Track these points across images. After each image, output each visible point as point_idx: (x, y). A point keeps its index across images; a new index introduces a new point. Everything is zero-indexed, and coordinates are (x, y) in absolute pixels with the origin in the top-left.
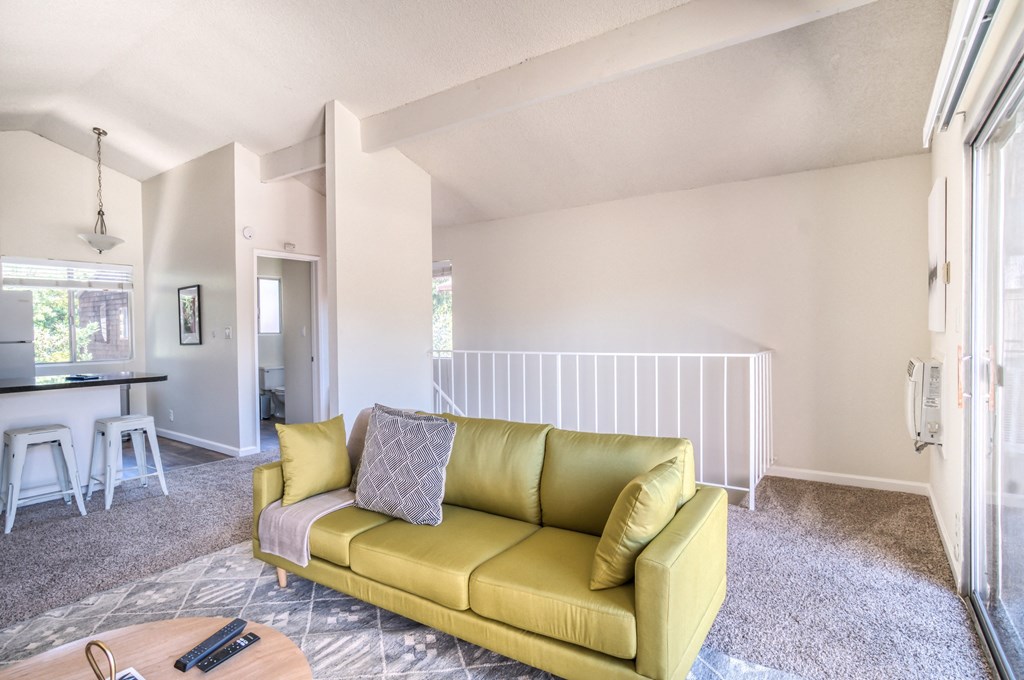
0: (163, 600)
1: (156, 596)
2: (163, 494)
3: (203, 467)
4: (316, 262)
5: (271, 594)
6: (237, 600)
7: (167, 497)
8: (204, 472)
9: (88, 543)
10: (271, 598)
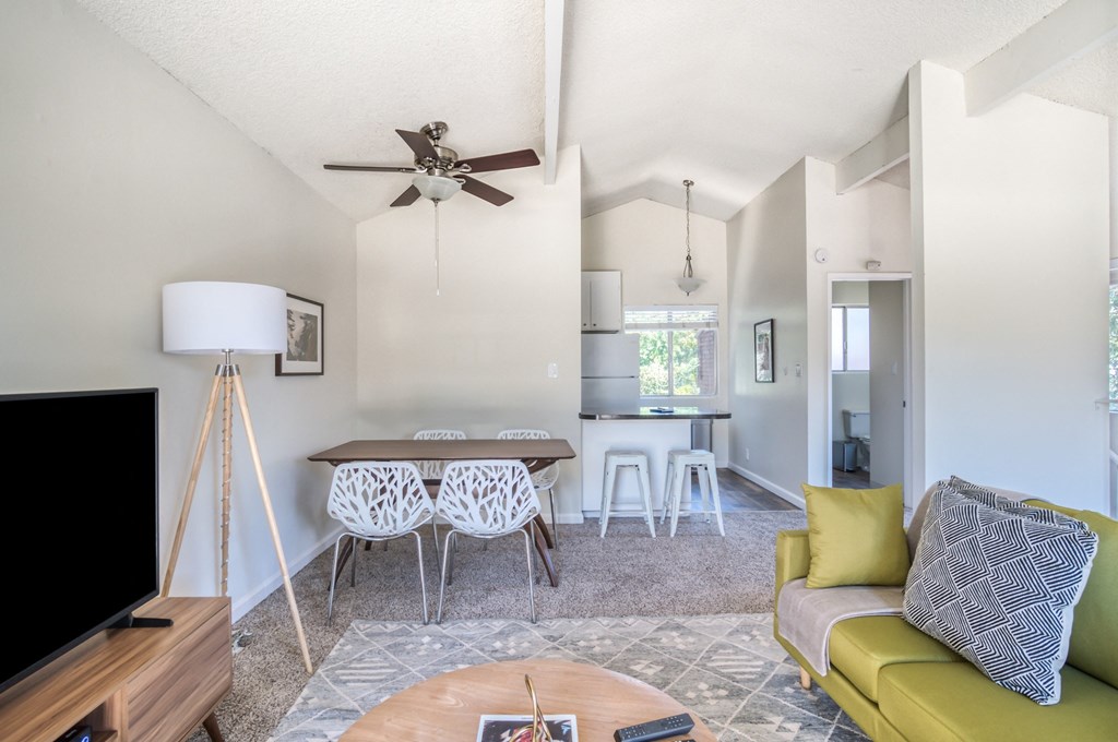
0: (681, 647)
1: (678, 640)
2: (720, 535)
3: (767, 514)
4: (910, 280)
5: (788, 690)
6: (749, 680)
7: (723, 538)
8: (765, 521)
9: (647, 565)
10: (785, 696)
